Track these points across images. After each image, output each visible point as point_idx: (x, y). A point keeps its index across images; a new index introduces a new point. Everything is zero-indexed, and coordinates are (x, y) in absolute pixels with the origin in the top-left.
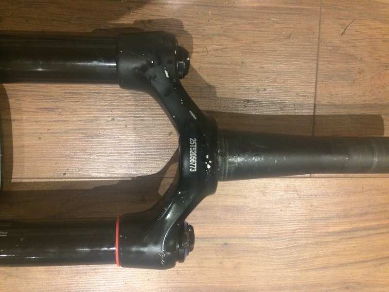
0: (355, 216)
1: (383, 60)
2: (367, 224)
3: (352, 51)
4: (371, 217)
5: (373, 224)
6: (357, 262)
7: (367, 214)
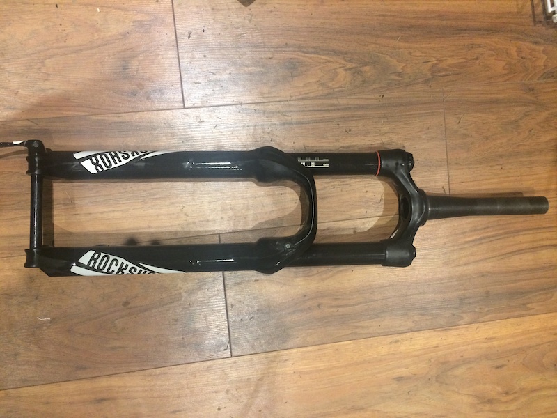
0: (481, 229)
1: (484, 134)
2: (489, 234)
3: (465, 132)
4: (491, 229)
5: (493, 233)
6: (486, 259)
7: (488, 227)
